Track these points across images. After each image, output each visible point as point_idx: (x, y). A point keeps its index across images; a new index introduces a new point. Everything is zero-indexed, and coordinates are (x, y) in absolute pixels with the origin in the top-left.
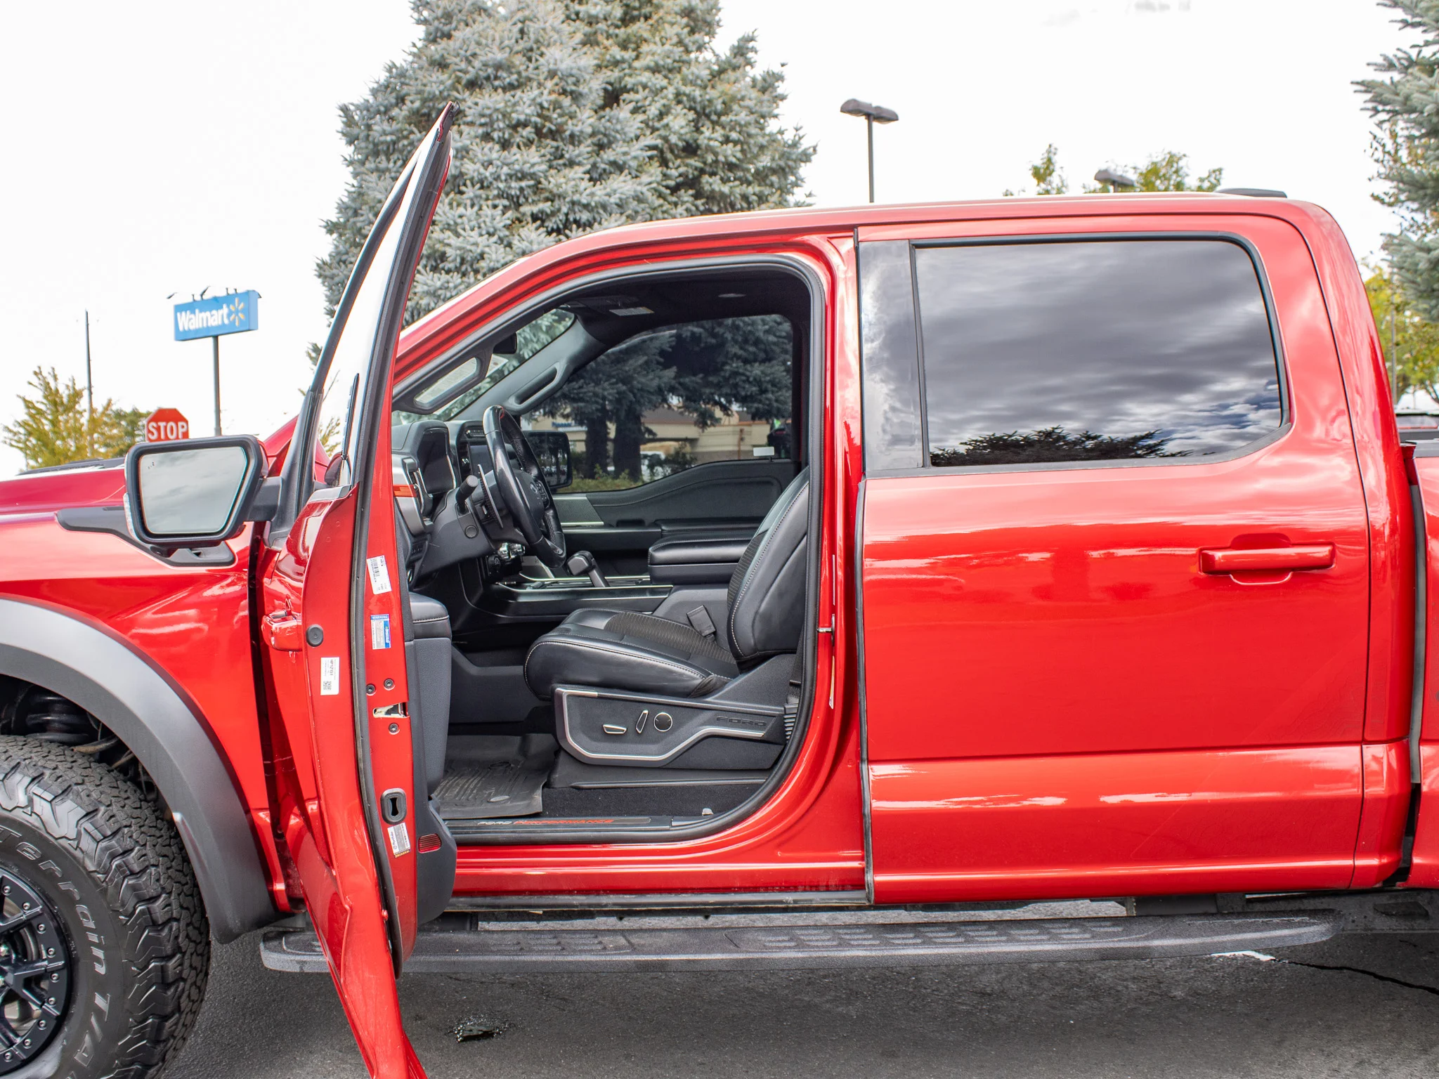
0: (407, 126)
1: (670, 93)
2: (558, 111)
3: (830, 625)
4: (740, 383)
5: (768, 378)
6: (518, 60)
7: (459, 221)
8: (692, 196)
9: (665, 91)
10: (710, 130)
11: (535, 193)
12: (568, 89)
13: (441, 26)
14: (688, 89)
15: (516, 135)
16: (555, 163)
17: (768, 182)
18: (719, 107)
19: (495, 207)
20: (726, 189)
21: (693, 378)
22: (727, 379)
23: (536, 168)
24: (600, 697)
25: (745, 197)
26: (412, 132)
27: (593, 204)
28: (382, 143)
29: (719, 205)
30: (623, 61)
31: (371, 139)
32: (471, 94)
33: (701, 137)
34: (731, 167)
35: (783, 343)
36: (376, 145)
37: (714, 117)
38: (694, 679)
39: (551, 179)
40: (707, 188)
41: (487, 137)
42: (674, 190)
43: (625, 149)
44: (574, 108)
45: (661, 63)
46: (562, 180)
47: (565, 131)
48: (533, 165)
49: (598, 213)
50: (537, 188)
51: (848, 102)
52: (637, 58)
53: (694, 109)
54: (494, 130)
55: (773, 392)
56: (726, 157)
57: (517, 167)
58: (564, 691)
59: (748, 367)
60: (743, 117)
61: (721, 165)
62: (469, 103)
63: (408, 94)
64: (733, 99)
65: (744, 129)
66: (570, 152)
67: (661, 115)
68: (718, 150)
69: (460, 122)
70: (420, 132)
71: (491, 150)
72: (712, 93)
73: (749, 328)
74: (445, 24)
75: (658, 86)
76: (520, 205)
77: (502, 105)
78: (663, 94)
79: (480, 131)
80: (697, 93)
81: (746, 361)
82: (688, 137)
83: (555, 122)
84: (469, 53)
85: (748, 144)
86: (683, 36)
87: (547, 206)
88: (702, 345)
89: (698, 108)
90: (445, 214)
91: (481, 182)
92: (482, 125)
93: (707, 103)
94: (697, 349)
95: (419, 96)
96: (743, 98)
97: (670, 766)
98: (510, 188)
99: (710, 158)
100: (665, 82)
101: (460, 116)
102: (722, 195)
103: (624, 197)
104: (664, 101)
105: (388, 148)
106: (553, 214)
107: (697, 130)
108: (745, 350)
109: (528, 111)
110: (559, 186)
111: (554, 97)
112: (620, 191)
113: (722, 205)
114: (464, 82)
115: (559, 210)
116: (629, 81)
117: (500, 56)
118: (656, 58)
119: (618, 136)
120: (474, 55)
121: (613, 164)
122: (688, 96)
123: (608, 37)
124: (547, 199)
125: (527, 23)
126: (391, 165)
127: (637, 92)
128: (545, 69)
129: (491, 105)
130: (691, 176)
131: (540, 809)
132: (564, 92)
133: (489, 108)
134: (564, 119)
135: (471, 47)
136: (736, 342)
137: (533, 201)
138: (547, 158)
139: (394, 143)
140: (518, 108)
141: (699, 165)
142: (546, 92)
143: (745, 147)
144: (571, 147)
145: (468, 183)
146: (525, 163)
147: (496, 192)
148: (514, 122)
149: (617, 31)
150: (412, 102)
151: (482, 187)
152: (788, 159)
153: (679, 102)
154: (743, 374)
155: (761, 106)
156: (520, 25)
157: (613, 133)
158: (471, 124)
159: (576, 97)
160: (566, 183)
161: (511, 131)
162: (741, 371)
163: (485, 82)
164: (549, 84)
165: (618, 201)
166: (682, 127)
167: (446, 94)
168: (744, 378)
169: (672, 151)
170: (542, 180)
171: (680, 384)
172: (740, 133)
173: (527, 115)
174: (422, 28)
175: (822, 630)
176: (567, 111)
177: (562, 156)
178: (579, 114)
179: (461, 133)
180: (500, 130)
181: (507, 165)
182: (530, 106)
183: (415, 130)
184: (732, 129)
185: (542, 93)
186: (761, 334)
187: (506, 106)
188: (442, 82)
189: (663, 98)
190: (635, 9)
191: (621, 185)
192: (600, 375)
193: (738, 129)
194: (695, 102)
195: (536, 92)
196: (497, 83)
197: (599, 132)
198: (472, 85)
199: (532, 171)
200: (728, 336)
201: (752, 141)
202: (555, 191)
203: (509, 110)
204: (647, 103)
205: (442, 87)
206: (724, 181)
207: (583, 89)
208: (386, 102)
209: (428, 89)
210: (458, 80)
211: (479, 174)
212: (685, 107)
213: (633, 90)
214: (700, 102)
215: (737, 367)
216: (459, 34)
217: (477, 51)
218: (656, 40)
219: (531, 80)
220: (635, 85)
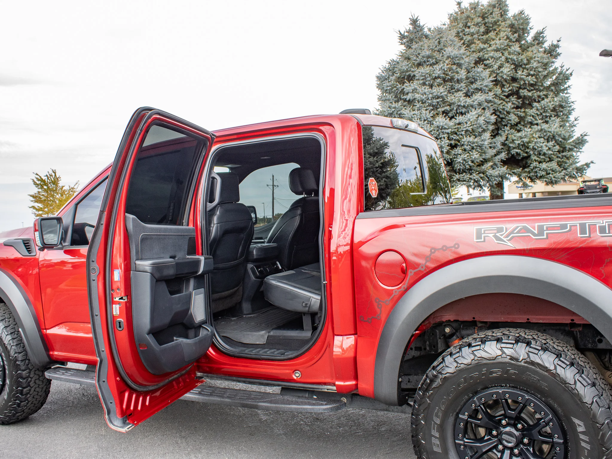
0: (395, 83)
1: (503, 59)
2: (451, 71)
4: (538, 171)
5: (549, 169)
6: (436, 54)
7: (413, 116)
8: (516, 98)
9: (501, 58)
10: (521, 72)
11: (443, 103)
12: (456, 62)
14: (511, 57)
15: (435, 82)
16: (451, 91)
17: (550, 89)
18: (525, 62)
19: (426, 110)
20: (530, 94)
21: (518, 170)
22: (532, 170)
23: (443, 94)
25: (539, 97)
26: (397, 85)
27: (466, 105)
29: (528, 100)
30: (484, 48)
32: (418, 68)
33: (518, 74)
34: (532, 85)
35: (556, 154)
37: (524, 66)
39: (448, 97)
40: (522, 94)
41: (424, 84)
42: (507, 97)
43: (480, 83)
44: (459, 70)
45: (499, 47)
46: (453, 97)
47: (454, 79)
48: (441, 93)
49: (469, 109)
50: (444, 101)
51: (603, 51)
52: (490, 46)
53: (514, 64)
54: (427, 81)
55: (552, 174)
56: (529, 82)
57: (435, 94)
59: (541, 164)
60: (535, 65)
61: (528, 85)
64: (531, 58)
65: (536, 69)
66: (457, 86)
67: (500, 67)
68: (525, 79)
71: (425, 88)
72: (521, 57)
73: (540, 149)
74: (410, 44)
75: (498, 57)
76: (438, 108)
77: (429, 72)
78: (500, 60)
79: (421, 82)
80: (515, 57)
82: (512, 75)
83: (450, 75)
84: (417, 53)
85: (538, 75)
86: (509, 36)
87: (448, 108)
88: (521, 157)
89: (517, 63)
90: (408, 114)
91: (422, 101)
92: (422, 80)
93: (520, 61)
95: (400, 71)
96: (535, 58)
98: (433, 102)
99: (522, 83)
100: (501, 55)
102: (529, 96)
103: (480, 101)
104: (500, 62)
106: (451, 110)
107: (516, 72)
108: (540, 158)
109: (438, 73)
110: (452, 100)
111: (449, 66)
112: (478, 99)
113: (530, 100)
114: (416, 64)
115: (453, 109)
116: (486, 56)
117: (428, 53)
118: (497, 46)
119: (478, 78)
120: (419, 54)
121: (477, 89)
122: (511, 59)
123: (479, 40)
124: (448, 105)
125: (441, 39)
128: (446, 56)
129: (424, 72)
130: (515, 90)
132: (454, 64)
133: (424, 73)
134: (454, 74)
136: (535, 155)
137: (443, 106)
138: (448, 89)
140: (434, 72)
141: (518, 86)
142: (446, 64)
143: (537, 77)
144: (457, 84)
145: (417, 102)
146: (438, 93)
147: (427, 104)
148: (434, 77)
149: (482, 37)
150: (397, 74)
151: (423, 103)
152: (559, 79)
153: (508, 62)
154: (539, 167)
155: (543, 60)
156: (438, 40)
157: (476, 77)
158: (418, 80)
159: (459, 65)
160: (455, 99)
161: (433, 81)
162: (537, 166)
163: (423, 63)
164: (447, 62)
165: (477, 103)
166: (509, 71)
167: (409, 69)
168: (539, 169)
169: (506, 81)
170: (445, 98)
171: (513, 173)
172: (535, 71)
173: (439, 74)
174: (403, 46)
176: (455, 71)
177: (454, 89)
178: (459, 72)
179: (414, 83)
180: (429, 81)
181: (432, 94)
182: (439, 71)
184: (531, 70)
185: (444, 65)
186: (545, 151)
188: (408, 65)
189: (500, 61)
190: (490, 27)
191: (479, 97)
192: (473, 171)
193: (533, 70)
194: (515, 61)
195: (442, 65)
196: (428, 63)
197: (470, 77)
198: (419, 65)
199: (441, 95)
200: (532, 152)
201: (540, 74)
202: (451, 102)
203: (432, 73)
204: (493, 64)
205: (407, 67)
206: (529, 91)
207: (462, 62)
209: (402, 68)
210: (413, 64)
211: (421, 98)
212: (510, 64)
213: (488, 59)
214: (517, 61)
215: (536, 165)
216: (413, 47)
217: (420, 52)
218: (498, 39)
219: (440, 61)
220: (489, 57)
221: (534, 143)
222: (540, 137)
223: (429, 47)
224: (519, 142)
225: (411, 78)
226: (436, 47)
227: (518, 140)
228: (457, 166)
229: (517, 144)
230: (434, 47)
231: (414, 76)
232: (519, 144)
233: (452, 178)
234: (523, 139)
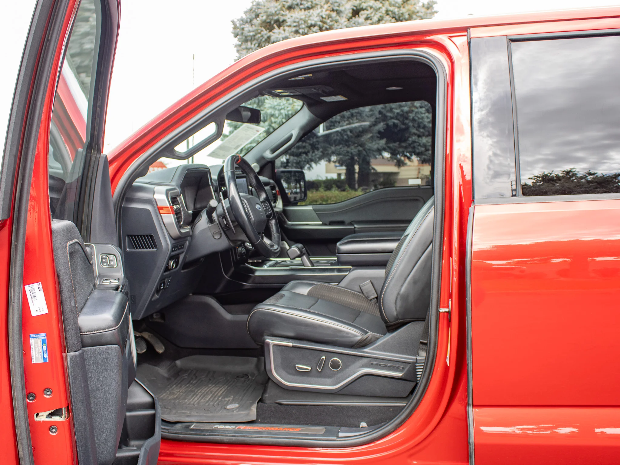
0: (260, 28)
1: (383, 10)
2: (330, 19)
3: (448, 307)
4: (416, 147)
9: (381, 10)
12: (335, 9)
14: (391, 8)
15: (310, 30)
21: (394, 144)
22: (410, 145)
24: (294, 347)
26: (262, 31)
28: (249, 36)
31: (244, 34)
32: (289, 12)
36: (246, 37)
38: (356, 336)
41: (296, 32)
44: (338, 18)
54: (300, 29)
58: (271, 341)
59: (420, 139)
62: (289, 16)
63: (260, 13)
64: (414, 13)
69: (285, 25)
70: (266, 30)
72: (403, 10)
73: (421, 120)
75: (378, 7)
77: (303, 17)
78: (379, 11)
79: (294, 29)
80: (396, 10)
81: (419, 136)
88: (398, 129)
92: (295, 26)
93: (401, 15)
94: (396, 131)
95: (265, 14)
96: (418, 12)
97: (340, 393)
100: (381, 5)
101: (284, 22)
104: (380, 14)
105: (251, 39)
108: (419, 131)
111: (328, 12)
114: (286, 6)
116: (364, 5)
122: (392, 11)
126: (253, 46)
127: (367, 10)
131: (254, 418)
132: (333, 10)
133: (297, 18)
136: (414, 126)
139: (254, 36)
140: (311, 18)
142: (324, 10)
148: (309, 25)
150: (262, 17)
153: (388, 14)
154: (417, 142)
158: (290, 26)
159: (339, 12)
161: (308, 29)
162: (417, 140)
163: (296, 6)
164: (326, 6)
167: (278, 12)
168: (418, 144)
171: (388, 147)
173: (315, 21)
175: (442, 310)
176: (334, 19)
178: (340, 20)
179: (284, 30)
180: (303, 28)
182: (317, 17)
183: (263, 29)
187: (306, 17)
188: (276, 7)
189: (380, 13)
192: (350, 143)
196: (301, 7)
198: (290, 8)
200: (411, 124)
203: (307, 19)
205: (276, 9)
207: (342, 9)
208: (250, 17)
209: (269, 10)
210: (284, 6)
212: (390, 17)
213: (366, 9)
214: (398, 14)
215: (415, 139)
219: (317, 5)
220: (367, 7)
221: (414, 113)
222: (421, 107)
224: (398, 111)
225: (280, 23)
227: (396, 109)
228: (334, 136)
229: (396, 114)
231: (284, 21)
232: (398, 113)
233: (326, 150)
234: (403, 108)
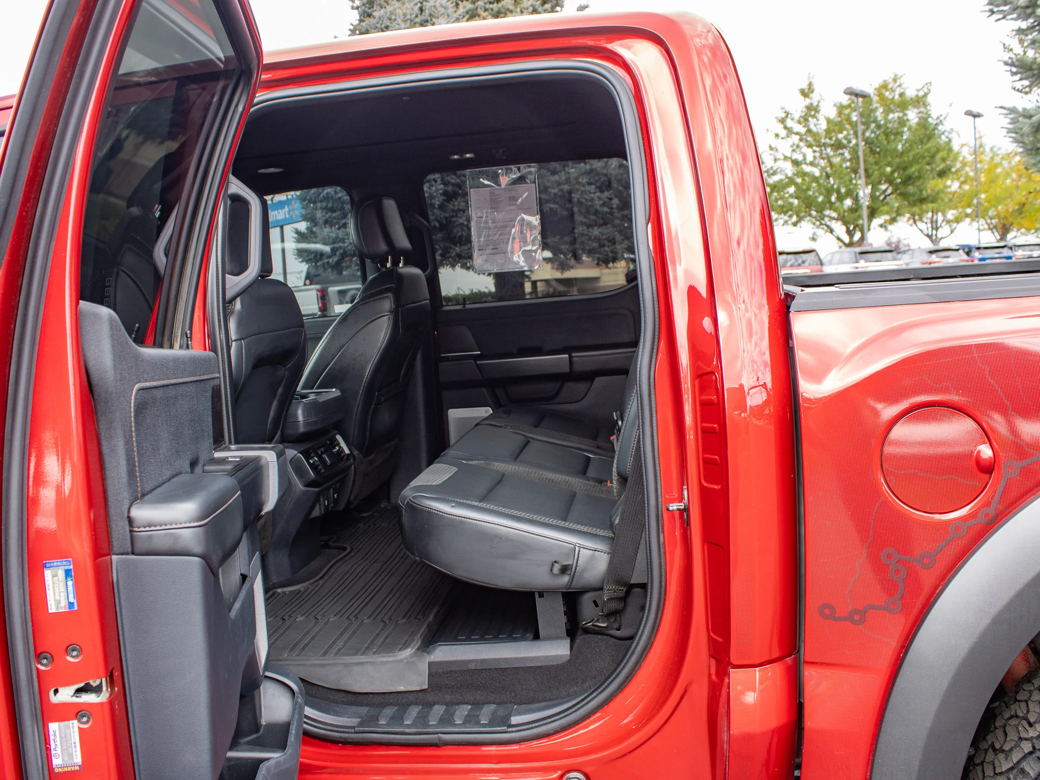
4: (585, 241)
5: (604, 237)
13: (367, 9)
21: (553, 239)
22: (576, 239)
55: (608, 246)
59: (590, 230)
73: (590, 203)
74: (369, 8)
81: (589, 226)
84: (383, 26)
86: (537, 7)
88: (558, 216)
108: (588, 219)
123: (486, 10)
135: (385, 22)
136: (580, 212)
149: (491, 6)
156: (419, 5)
162: (586, 232)
168: (587, 237)
174: (356, 12)
186: (598, 207)
200: (576, 209)
215: (583, 230)
216: (376, 14)
217: (389, 24)
218: (518, 10)
221: (580, 192)
222: (589, 184)
223: (405, 15)
224: (556, 191)
226: (417, 16)
227: (553, 188)
228: (458, 231)
229: (552, 195)
230: (414, 16)
232: (555, 194)
233: (449, 253)
234: (563, 187)
